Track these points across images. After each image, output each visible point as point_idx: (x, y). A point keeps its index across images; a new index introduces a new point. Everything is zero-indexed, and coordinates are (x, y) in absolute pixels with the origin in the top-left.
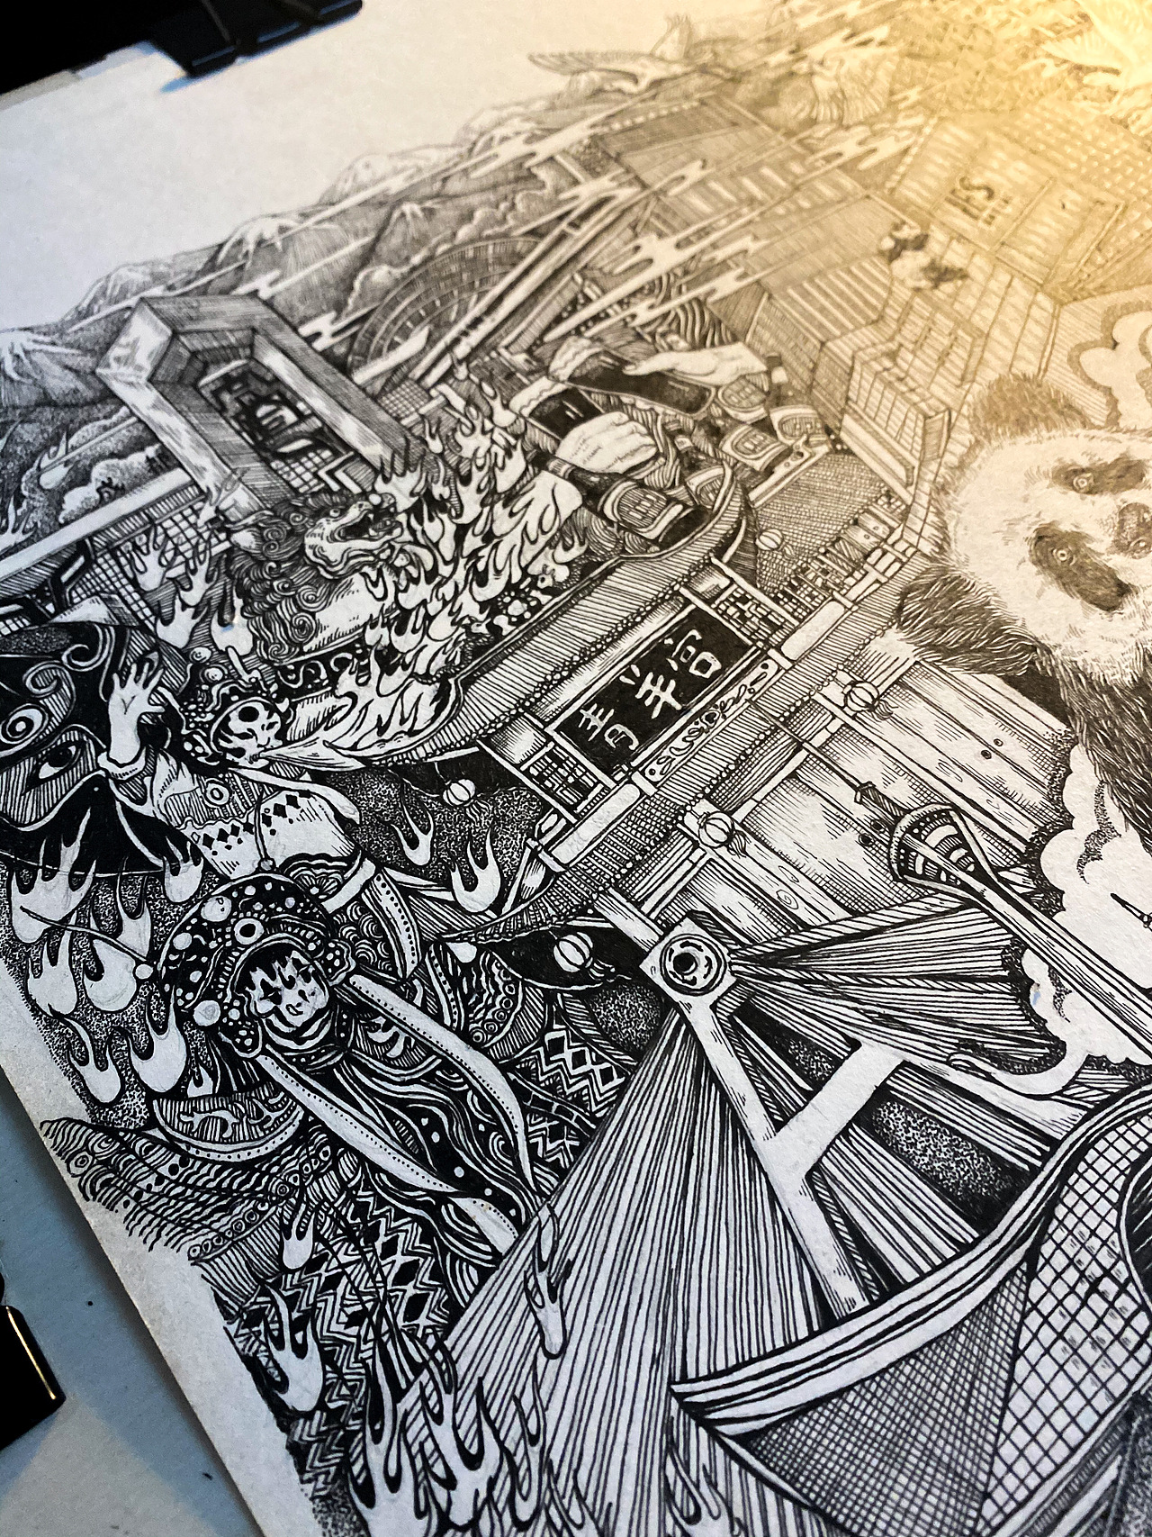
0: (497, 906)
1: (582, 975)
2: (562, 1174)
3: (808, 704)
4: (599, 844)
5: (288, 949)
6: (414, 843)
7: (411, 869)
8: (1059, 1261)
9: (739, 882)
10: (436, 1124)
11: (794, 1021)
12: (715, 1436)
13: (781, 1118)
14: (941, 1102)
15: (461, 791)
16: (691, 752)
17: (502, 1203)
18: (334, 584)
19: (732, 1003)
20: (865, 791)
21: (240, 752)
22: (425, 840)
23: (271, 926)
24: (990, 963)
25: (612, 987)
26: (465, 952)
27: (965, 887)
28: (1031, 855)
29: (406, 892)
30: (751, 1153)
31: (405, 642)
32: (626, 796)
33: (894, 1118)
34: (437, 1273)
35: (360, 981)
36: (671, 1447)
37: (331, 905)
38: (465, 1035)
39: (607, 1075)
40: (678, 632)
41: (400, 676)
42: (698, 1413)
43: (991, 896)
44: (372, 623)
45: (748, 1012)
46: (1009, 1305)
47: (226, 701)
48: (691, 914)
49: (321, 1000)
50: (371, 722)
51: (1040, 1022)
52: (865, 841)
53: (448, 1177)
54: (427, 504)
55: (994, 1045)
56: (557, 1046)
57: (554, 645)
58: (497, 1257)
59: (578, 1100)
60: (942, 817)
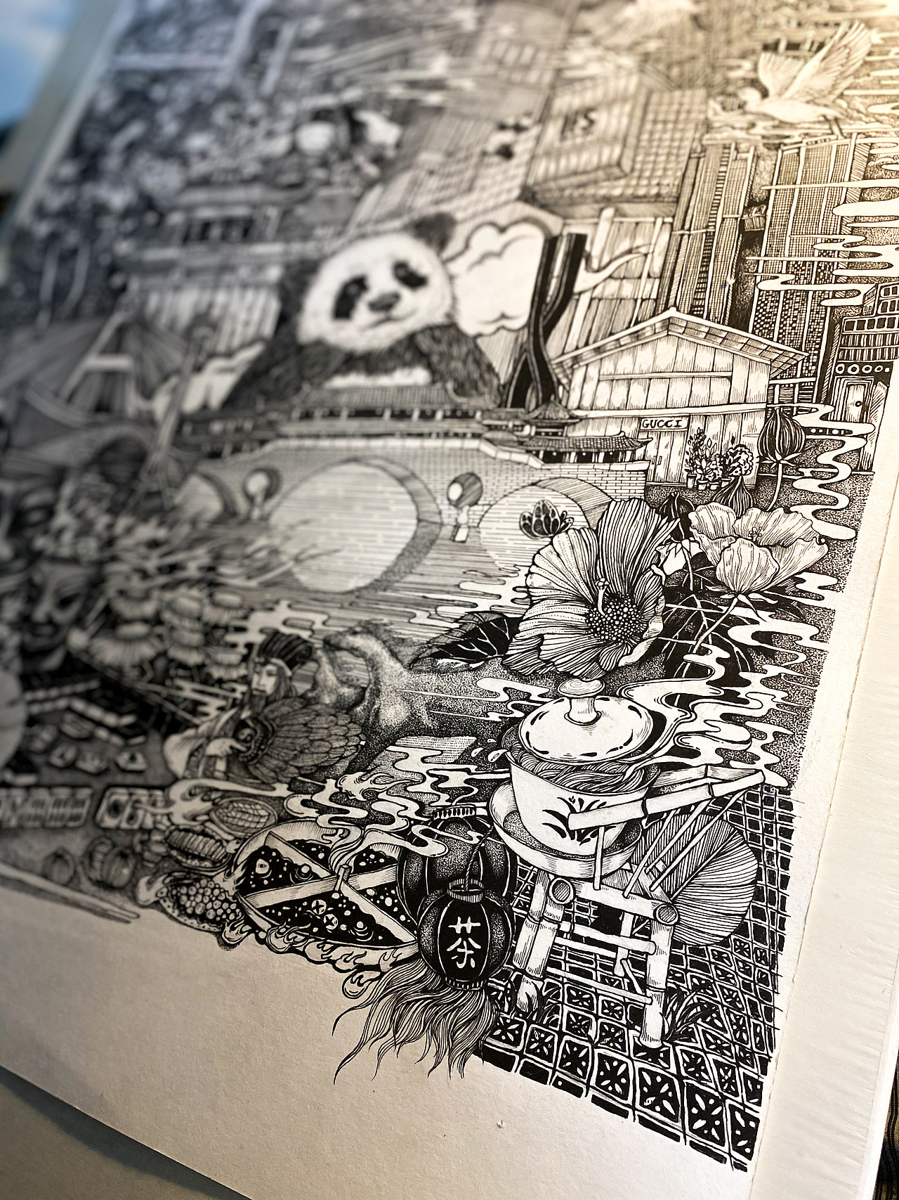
13: (100, 353)
30: (84, 355)
33: (111, 379)
52: (193, 316)
57: (220, 195)
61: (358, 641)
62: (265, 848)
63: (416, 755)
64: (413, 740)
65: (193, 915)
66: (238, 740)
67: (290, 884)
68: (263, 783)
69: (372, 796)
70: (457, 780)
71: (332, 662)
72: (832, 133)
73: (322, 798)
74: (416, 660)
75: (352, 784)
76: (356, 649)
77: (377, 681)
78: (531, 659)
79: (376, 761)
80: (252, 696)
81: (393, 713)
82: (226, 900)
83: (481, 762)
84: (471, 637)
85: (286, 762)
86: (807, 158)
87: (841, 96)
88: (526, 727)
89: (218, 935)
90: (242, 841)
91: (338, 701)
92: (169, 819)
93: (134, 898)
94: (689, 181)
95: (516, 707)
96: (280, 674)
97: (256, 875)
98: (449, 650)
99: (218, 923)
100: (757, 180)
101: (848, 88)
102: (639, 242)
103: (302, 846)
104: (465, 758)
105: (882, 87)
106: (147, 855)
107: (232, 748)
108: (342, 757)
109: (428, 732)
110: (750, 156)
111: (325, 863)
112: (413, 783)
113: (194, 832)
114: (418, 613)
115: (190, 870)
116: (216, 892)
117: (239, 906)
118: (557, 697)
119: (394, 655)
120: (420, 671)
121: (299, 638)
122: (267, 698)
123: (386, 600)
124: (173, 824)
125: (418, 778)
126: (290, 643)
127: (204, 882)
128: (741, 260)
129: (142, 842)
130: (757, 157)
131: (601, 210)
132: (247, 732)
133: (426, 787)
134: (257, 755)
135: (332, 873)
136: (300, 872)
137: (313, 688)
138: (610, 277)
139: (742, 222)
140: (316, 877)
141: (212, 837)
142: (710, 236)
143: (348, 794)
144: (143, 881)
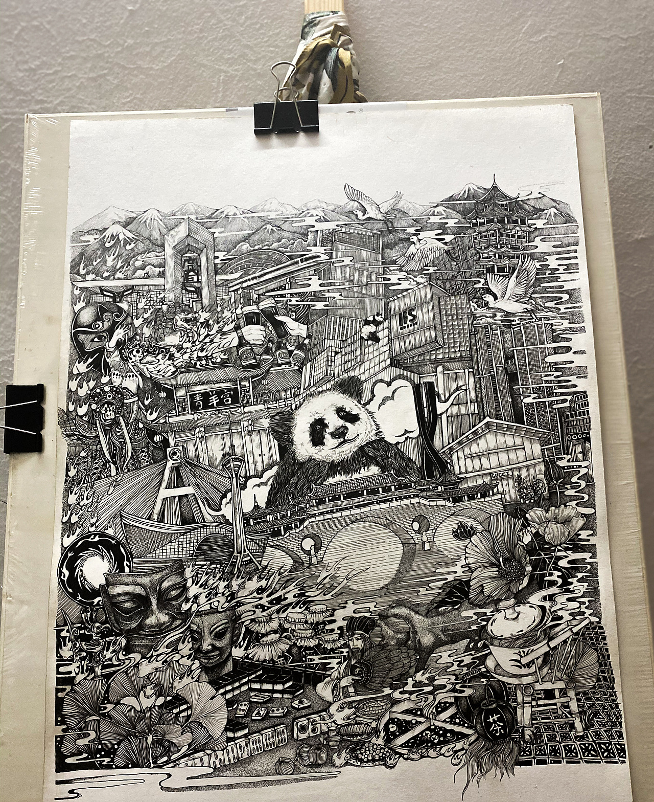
0: (152, 421)
1: (156, 443)
2: (129, 471)
3: (238, 423)
4: (178, 423)
5: (113, 404)
6: (147, 399)
7: (143, 404)
8: (189, 536)
9: (196, 446)
10: (116, 450)
11: (184, 476)
12: (121, 520)
13: (168, 487)
14: (194, 504)
15: (163, 395)
16: (210, 417)
17: (117, 469)
18: (174, 331)
19: (176, 465)
20: (232, 446)
21: (131, 359)
22: (150, 400)
23: (114, 398)
24: (223, 489)
25: (160, 449)
26: (141, 426)
27: (232, 475)
28: (248, 478)
29: (139, 407)
30: (159, 489)
31: (177, 355)
32: (191, 417)
33: (185, 500)
34: (101, 472)
35: (121, 418)
36: (114, 517)
37: (126, 401)
38: (131, 439)
39: (147, 462)
40: (228, 390)
41: (171, 362)
42: (121, 516)
43: (235, 479)
44: (174, 346)
45: (178, 469)
46: (175, 536)
47: (136, 346)
48: (183, 446)
49: (113, 417)
50: (158, 369)
51: (221, 503)
52: (223, 455)
53: (112, 460)
54: (206, 324)
55: (210, 501)
56: (143, 452)
57: (204, 376)
58: (111, 476)
59: (140, 462)
60: (240, 461)
61: (396, 611)
62: (390, 719)
63: (445, 655)
64: (441, 649)
65: (368, 761)
66: (355, 675)
67: (410, 730)
68: (376, 691)
69: (431, 679)
70: (467, 660)
71: (387, 624)
72: (533, 318)
73: (409, 688)
74: (428, 612)
75: (419, 677)
76: (397, 615)
77: (413, 627)
78: (481, 597)
79: (428, 663)
80: (353, 652)
81: (427, 640)
82: (381, 748)
83: (475, 649)
84: (450, 594)
85: (384, 678)
86: (525, 332)
87: (531, 298)
88: (489, 628)
89: (385, 765)
90: (378, 720)
91: (398, 642)
92: (335, 723)
93: (334, 766)
94: (473, 348)
95: (482, 620)
96: (362, 637)
97: (392, 732)
98: (442, 603)
99: (382, 760)
100: (506, 345)
101: (532, 293)
102: (460, 384)
103: (407, 712)
104: (467, 649)
105: (548, 292)
106: (331, 744)
107: (353, 679)
108: (411, 667)
109: (446, 643)
110: (498, 332)
111: (422, 715)
112: (448, 668)
113: (351, 725)
114: (421, 589)
115: (357, 743)
116: (375, 747)
117: (389, 748)
118: (498, 611)
119: (416, 612)
120: (432, 617)
121: (365, 617)
122: (361, 651)
123: (402, 588)
124: (338, 725)
125: (449, 665)
126: (361, 621)
127: (367, 745)
128: (511, 388)
129: (325, 739)
130: (502, 333)
131: (436, 368)
132: (358, 670)
133: (455, 667)
134: (368, 679)
135: (427, 718)
136: (412, 723)
137: (383, 640)
138: (452, 404)
139: (506, 368)
140: (420, 723)
141: (362, 724)
142: (493, 377)
143: (420, 682)
144: (335, 756)
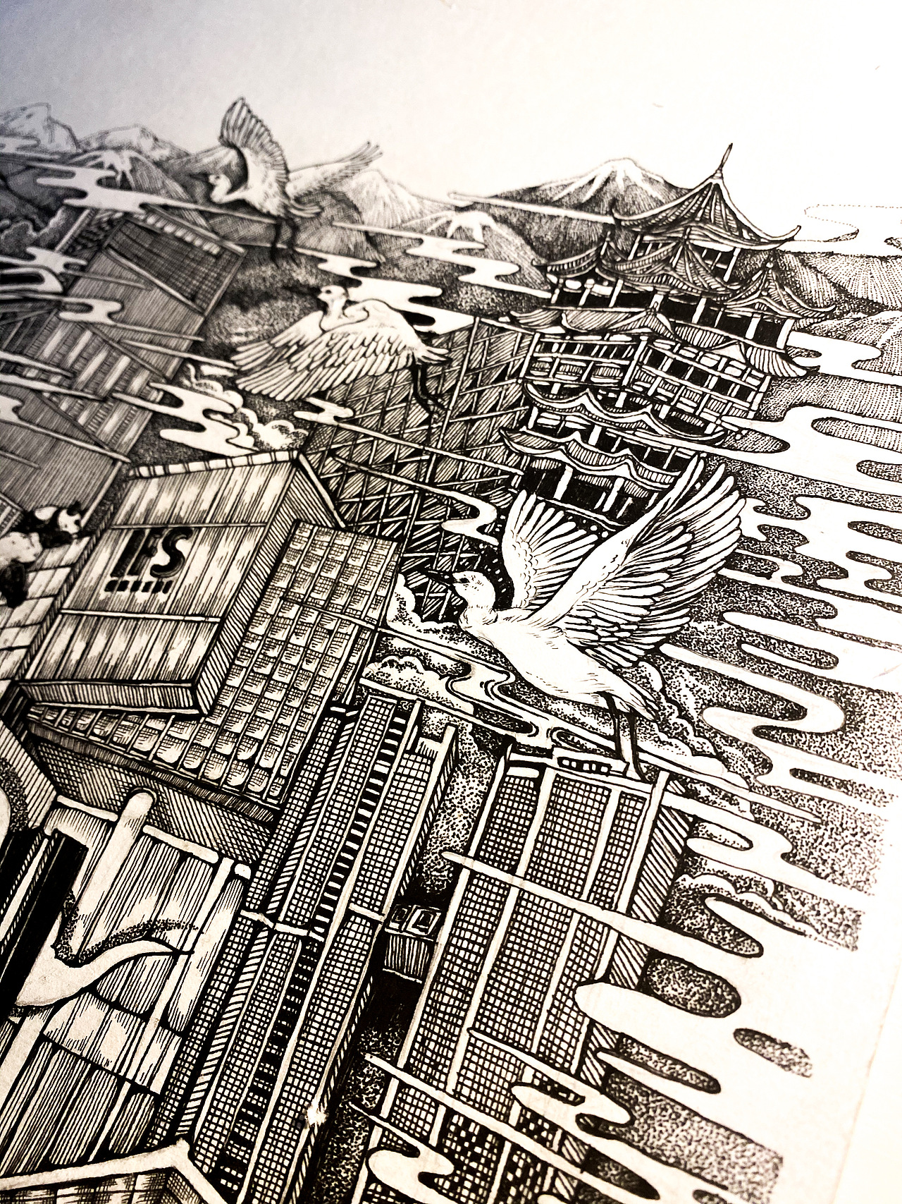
94: (309, 776)
100: (441, 829)
102: (173, 911)
110: (441, 749)
128: (353, 1059)
130: (455, 760)
131: (131, 792)
138: (92, 989)
139: (384, 939)
142: (311, 952)
